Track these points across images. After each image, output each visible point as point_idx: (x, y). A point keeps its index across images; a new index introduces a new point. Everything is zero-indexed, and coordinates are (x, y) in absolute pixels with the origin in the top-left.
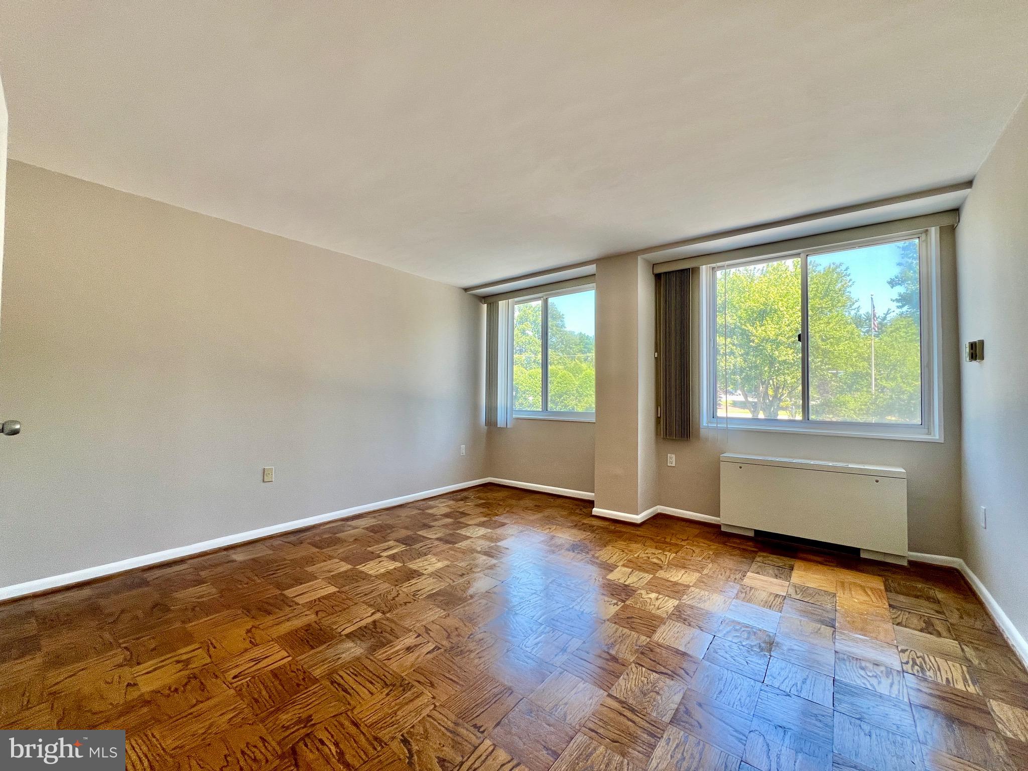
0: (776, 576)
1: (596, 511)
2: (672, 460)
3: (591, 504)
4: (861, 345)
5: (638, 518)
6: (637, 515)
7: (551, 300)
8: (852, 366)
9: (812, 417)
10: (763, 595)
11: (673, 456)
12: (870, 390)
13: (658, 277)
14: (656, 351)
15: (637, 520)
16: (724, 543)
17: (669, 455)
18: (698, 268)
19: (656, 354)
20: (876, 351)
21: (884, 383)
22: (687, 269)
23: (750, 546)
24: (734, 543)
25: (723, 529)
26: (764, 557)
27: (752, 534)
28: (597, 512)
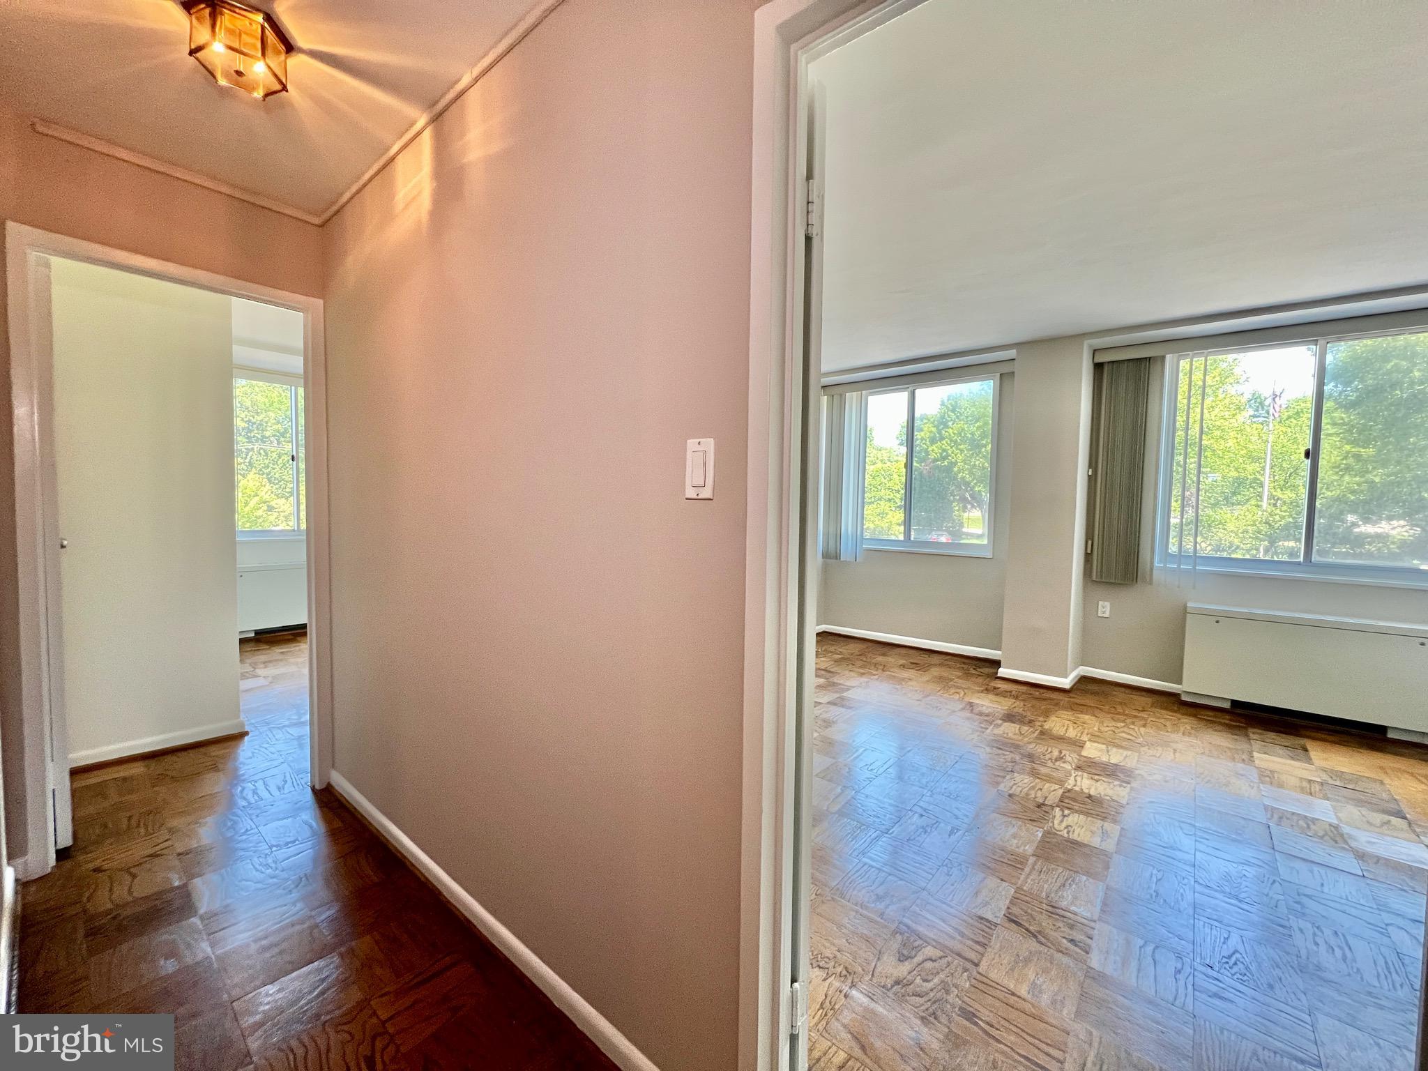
0: (1292, 758)
1: (1002, 672)
2: (1105, 608)
3: (996, 664)
4: (1253, 439)
5: (1066, 682)
6: (1066, 677)
7: (918, 392)
8: (1237, 469)
9: (1315, 558)
10: (1293, 781)
11: (1108, 604)
12: (1260, 503)
13: (1098, 367)
14: (1090, 466)
15: (1066, 684)
16: (1195, 716)
17: (1101, 603)
18: (1163, 358)
19: (1090, 470)
20: (1273, 450)
21: (1279, 494)
22: (1146, 358)
23: (1226, 719)
24: (1208, 716)
25: (1184, 698)
26: (1260, 734)
27: (1227, 705)
28: (1004, 673)
